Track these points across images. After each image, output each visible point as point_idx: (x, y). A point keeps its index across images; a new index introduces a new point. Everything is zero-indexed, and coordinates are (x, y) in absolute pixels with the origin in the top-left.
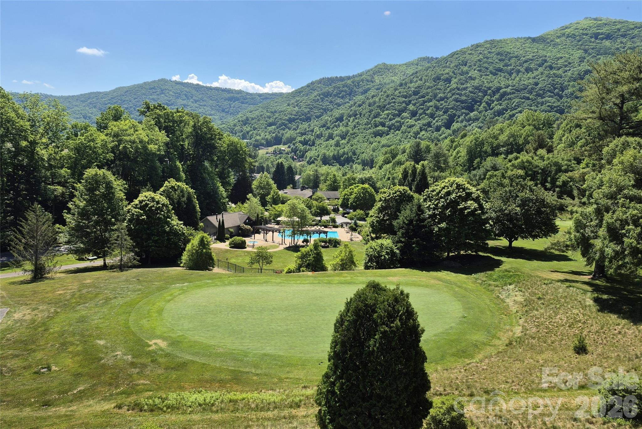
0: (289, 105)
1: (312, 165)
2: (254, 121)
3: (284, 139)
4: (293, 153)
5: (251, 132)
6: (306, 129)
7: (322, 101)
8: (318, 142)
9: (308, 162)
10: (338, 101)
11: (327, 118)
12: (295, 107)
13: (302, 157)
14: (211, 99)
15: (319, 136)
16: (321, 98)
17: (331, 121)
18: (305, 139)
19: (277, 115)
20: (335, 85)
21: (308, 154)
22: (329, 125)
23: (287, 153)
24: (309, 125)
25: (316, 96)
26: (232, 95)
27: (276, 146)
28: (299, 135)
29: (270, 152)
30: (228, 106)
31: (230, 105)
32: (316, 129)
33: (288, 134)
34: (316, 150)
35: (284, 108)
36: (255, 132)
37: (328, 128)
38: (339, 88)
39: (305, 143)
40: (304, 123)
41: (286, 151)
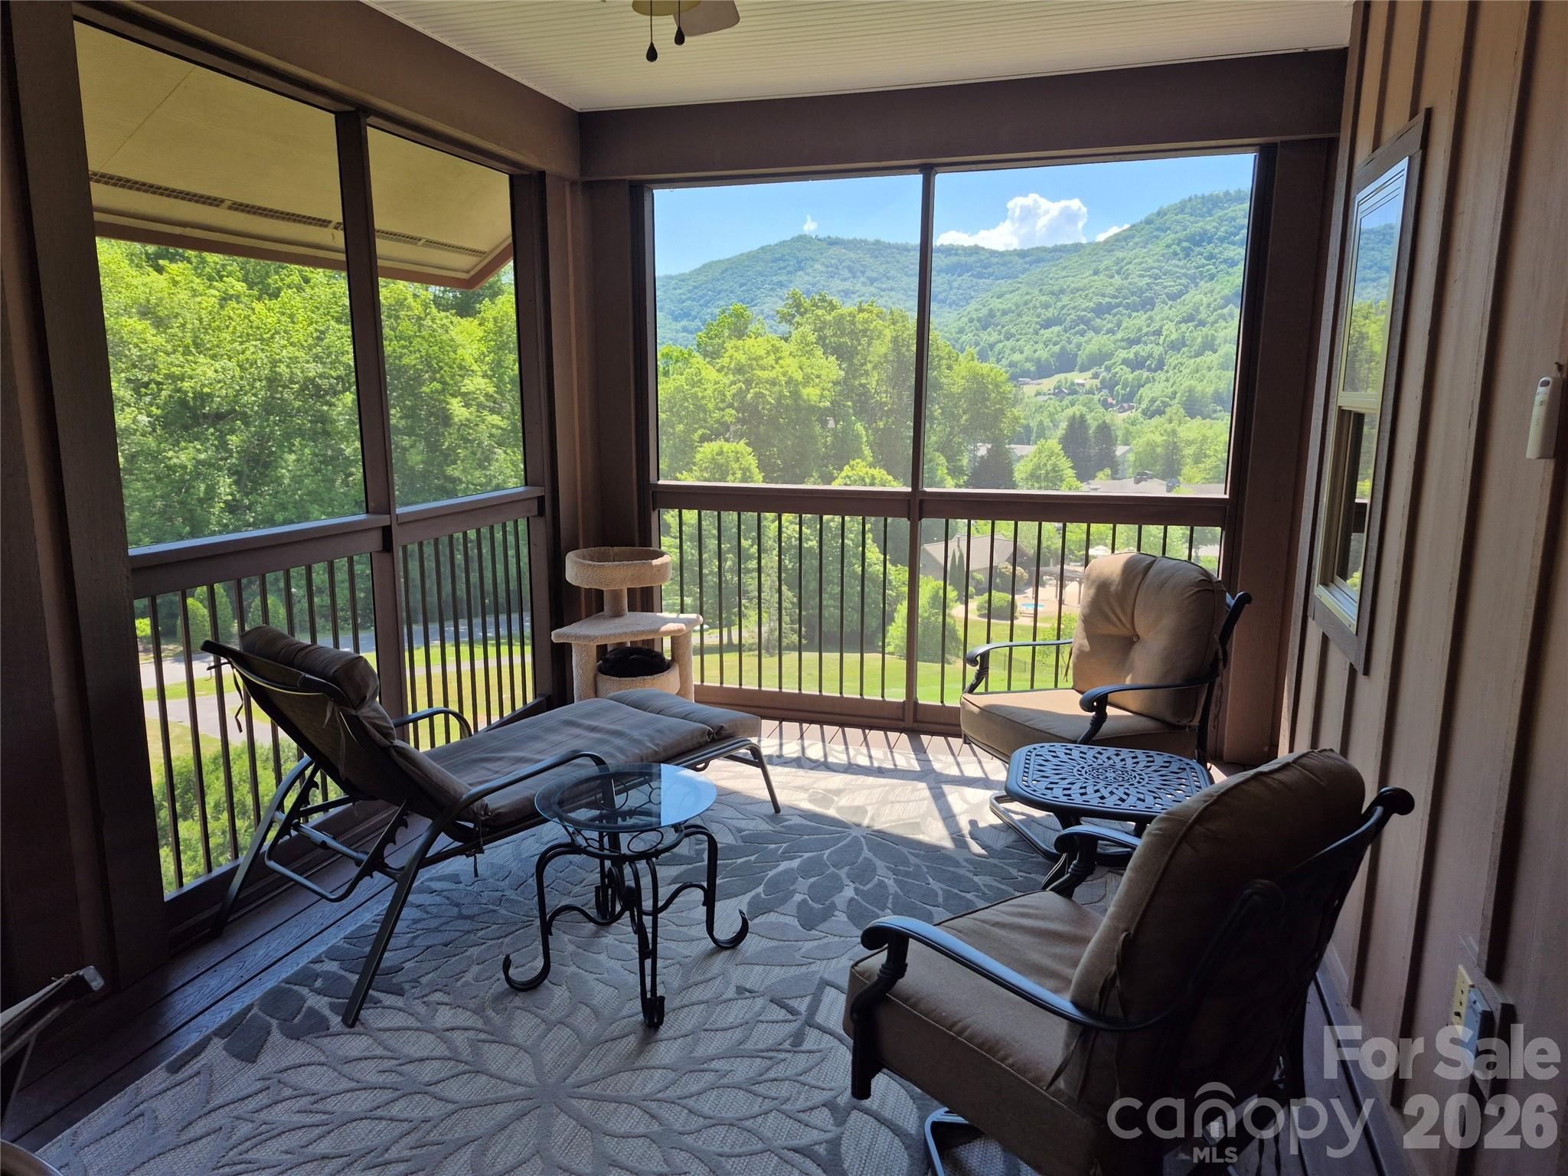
0: (1096, 273)
1: (1157, 420)
2: (1007, 318)
3: (1082, 357)
4: (1105, 392)
5: (1000, 345)
6: (1140, 330)
7: (1187, 255)
8: (1172, 360)
9: (1144, 413)
10: (1231, 254)
11: (1197, 298)
12: (1112, 277)
13: (1129, 399)
14: (906, 274)
15: (1176, 346)
16: (1184, 249)
17: (1209, 305)
18: (1136, 354)
19: (1065, 300)
20: (1221, 213)
21: (1147, 393)
22: (1203, 316)
23: (1090, 392)
24: (1150, 318)
25: (1169, 246)
26: (955, 259)
27: (1062, 376)
28: (1124, 344)
29: (1045, 390)
30: (946, 286)
31: (950, 283)
32: (1169, 327)
33: (1094, 343)
34: (1167, 380)
35: (1086, 281)
36: (1009, 344)
37: (1202, 323)
38: (1234, 219)
39: (1136, 364)
40: (1134, 314)
41: (1088, 387)
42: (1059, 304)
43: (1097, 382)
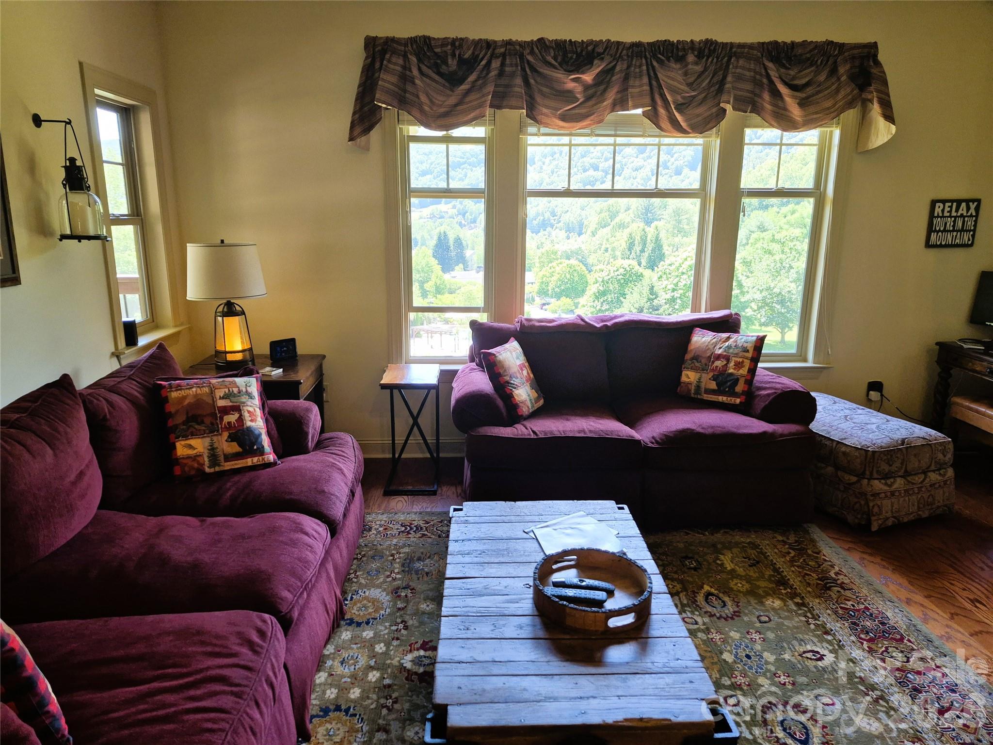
4: (460, 217)
13: (474, 221)
23: (452, 217)
29: (425, 215)
40: (474, 169)
41: (450, 214)
42: (429, 161)
43: (455, 211)
